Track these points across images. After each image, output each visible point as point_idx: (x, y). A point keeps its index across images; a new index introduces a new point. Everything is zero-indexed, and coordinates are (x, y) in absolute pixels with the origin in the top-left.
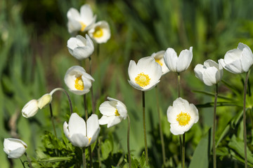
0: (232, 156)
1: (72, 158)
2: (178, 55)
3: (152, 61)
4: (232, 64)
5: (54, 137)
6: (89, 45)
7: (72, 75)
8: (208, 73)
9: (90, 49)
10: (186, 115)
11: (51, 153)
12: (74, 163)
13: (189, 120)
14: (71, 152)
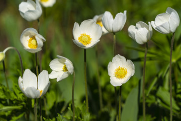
0: (158, 103)
1: (22, 106)
2: (114, 17)
3: (93, 23)
4: (162, 26)
5: (7, 89)
6: (38, 9)
7: (27, 36)
8: (140, 33)
9: (39, 12)
10: (123, 69)
11: (3, 102)
12: (24, 111)
13: (125, 74)
14: (21, 102)
